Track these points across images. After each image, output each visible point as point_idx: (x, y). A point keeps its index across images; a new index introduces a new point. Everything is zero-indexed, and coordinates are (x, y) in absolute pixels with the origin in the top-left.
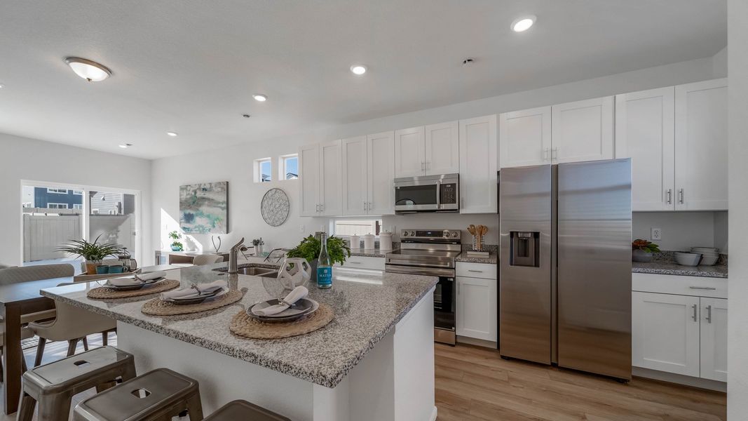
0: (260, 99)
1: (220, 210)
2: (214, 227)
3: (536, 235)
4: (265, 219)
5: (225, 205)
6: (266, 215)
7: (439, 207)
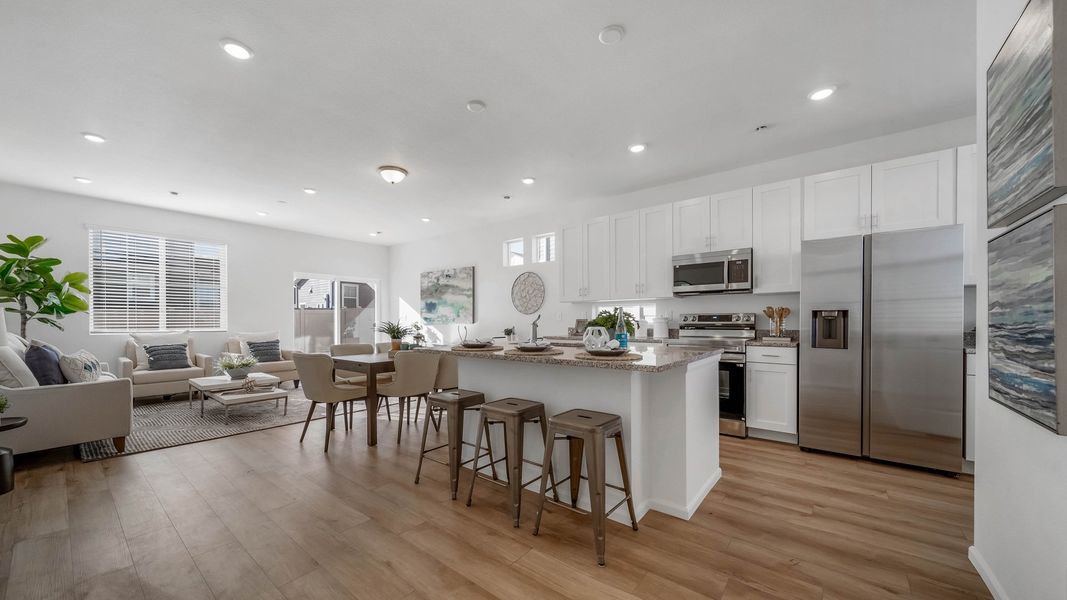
0: (528, 182)
1: (466, 298)
2: (458, 316)
3: (845, 313)
4: (516, 307)
5: (471, 293)
6: (517, 301)
7: (727, 287)
